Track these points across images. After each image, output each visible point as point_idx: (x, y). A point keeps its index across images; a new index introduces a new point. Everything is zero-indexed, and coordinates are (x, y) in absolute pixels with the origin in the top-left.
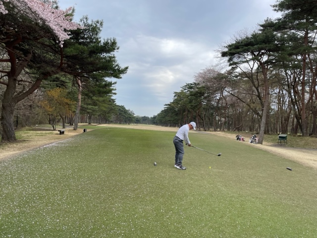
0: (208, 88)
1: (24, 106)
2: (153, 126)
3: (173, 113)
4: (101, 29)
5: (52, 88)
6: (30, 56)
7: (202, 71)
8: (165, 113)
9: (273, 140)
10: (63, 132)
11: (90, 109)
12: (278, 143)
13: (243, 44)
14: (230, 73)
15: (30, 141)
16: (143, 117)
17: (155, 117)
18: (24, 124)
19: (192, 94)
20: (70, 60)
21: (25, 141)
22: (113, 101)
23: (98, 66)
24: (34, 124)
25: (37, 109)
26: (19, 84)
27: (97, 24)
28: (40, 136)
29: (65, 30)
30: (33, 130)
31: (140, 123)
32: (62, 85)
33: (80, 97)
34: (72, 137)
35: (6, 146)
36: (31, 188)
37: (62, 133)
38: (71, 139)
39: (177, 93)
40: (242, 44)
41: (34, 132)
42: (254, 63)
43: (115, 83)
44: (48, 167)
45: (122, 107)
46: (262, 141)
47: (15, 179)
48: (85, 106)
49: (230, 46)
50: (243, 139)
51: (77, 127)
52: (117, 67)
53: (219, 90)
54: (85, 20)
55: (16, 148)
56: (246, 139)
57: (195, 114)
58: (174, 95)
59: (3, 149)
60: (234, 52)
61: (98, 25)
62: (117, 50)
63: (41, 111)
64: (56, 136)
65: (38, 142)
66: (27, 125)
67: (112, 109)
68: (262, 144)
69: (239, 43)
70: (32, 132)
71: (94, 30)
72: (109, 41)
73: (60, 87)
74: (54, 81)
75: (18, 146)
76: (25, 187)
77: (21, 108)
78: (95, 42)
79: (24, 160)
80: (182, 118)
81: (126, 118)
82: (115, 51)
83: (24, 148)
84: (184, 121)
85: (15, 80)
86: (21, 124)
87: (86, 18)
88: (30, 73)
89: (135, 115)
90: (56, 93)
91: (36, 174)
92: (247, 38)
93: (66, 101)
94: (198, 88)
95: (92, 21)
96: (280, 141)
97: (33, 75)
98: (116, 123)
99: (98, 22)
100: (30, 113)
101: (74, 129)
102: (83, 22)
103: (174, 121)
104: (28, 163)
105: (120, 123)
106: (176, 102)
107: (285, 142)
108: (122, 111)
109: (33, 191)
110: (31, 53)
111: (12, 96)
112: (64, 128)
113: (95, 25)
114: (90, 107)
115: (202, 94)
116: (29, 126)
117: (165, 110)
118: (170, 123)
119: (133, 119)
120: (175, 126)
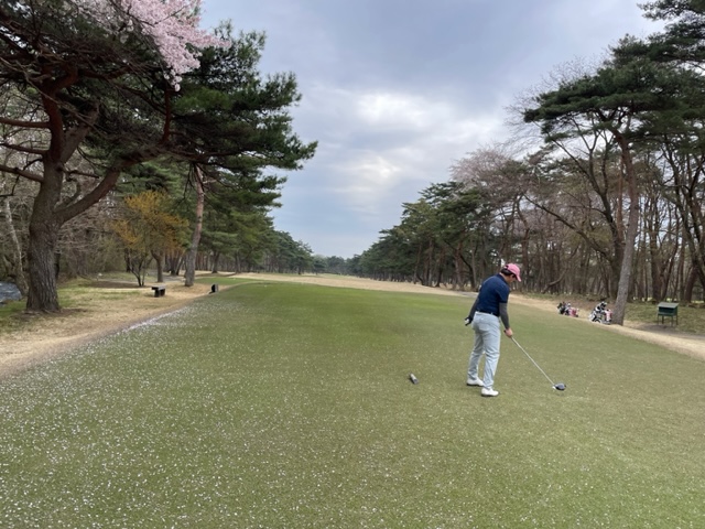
0: (485, 194)
1: (75, 230)
2: (354, 278)
3: (399, 250)
4: (260, 52)
5: (138, 192)
6: (94, 116)
7: (469, 157)
8: (382, 248)
9: (643, 316)
10: (163, 292)
11: (217, 240)
12: (657, 322)
13: (578, 92)
14: (536, 159)
15: (91, 311)
16: (329, 259)
17: (356, 260)
18: (74, 271)
19: (447, 208)
20: (185, 126)
21: (79, 310)
22: (269, 221)
23: (251, 139)
24: (94, 272)
25: (100, 238)
26: (69, 180)
27: (252, 40)
28: (112, 299)
29: (190, 47)
30: (94, 285)
31: (324, 272)
32: (160, 184)
33: (200, 212)
34: (189, 303)
35: (38, 324)
36: (121, 449)
37: (159, 293)
38: (186, 309)
39: (410, 205)
40: (576, 92)
41: (97, 289)
42: (597, 137)
43: (284, 180)
44: (153, 386)
45: (285, 236)
46: (622, 318)
47: (75, 418)
48: (209, 233)
49: (545, 97)
50: (574, 312)
51: (192, 279)
52: (292, 143)
53: (509, 198)
54: (225, 31)
55: (59, 327)
56: (581, 312)
57: (449, 253)
58: (404, 209)
59: (30, 330)
60: (558, 110)
61: (255, 43)
62: (296, 102)
63: (109, 243)
64: (148, 299)
65: (110, 315)
66: (78, 273)
67: (265, 240)
68: (621, 324)
69: (567, 89)
70: (92, 290)
71: (246, 54)
72: (280, 80)
73: (154, 190)
74: (141, 175)
75: (65, 323)
76: (107, 447)
77: (68, 236)
78: (245, 84)
79: (90, 365)
80: (421, 263)
81: (293, 260)
82: (292, 104)
83: (80, 328)
84: (426, 267)
85: (60, 170)
86: (66, 270)
87: (228, 27)
88: (91, 157)
89: (312, 255)
90: (145, 202)
91: (126, 404)
92: (587, 79)
93: (168, 219)
94: (461, 194)
95: (242, 34)
96: (661, 318)
97: (99, 162)
98: (270, 271)
99: (253, 37)
100: (86, 247)
101: (187, 285)
102: (219, 35)
103: (403, 269)
104: (100, 372)
105: (280, 272)
106: (407, 225)
107: (672, 321)
108: (284, 245)
109: (128, 458)
110: (95, 110)
111: (52, 208)
112: (160, 280)
113: (246, 44)
114: (219, 234)
115: (471, 207)
116: (84, 276)
117: (381, 243)
118: (392, 272)
119: (310, 263)
120: (403, 280)
